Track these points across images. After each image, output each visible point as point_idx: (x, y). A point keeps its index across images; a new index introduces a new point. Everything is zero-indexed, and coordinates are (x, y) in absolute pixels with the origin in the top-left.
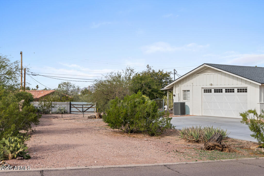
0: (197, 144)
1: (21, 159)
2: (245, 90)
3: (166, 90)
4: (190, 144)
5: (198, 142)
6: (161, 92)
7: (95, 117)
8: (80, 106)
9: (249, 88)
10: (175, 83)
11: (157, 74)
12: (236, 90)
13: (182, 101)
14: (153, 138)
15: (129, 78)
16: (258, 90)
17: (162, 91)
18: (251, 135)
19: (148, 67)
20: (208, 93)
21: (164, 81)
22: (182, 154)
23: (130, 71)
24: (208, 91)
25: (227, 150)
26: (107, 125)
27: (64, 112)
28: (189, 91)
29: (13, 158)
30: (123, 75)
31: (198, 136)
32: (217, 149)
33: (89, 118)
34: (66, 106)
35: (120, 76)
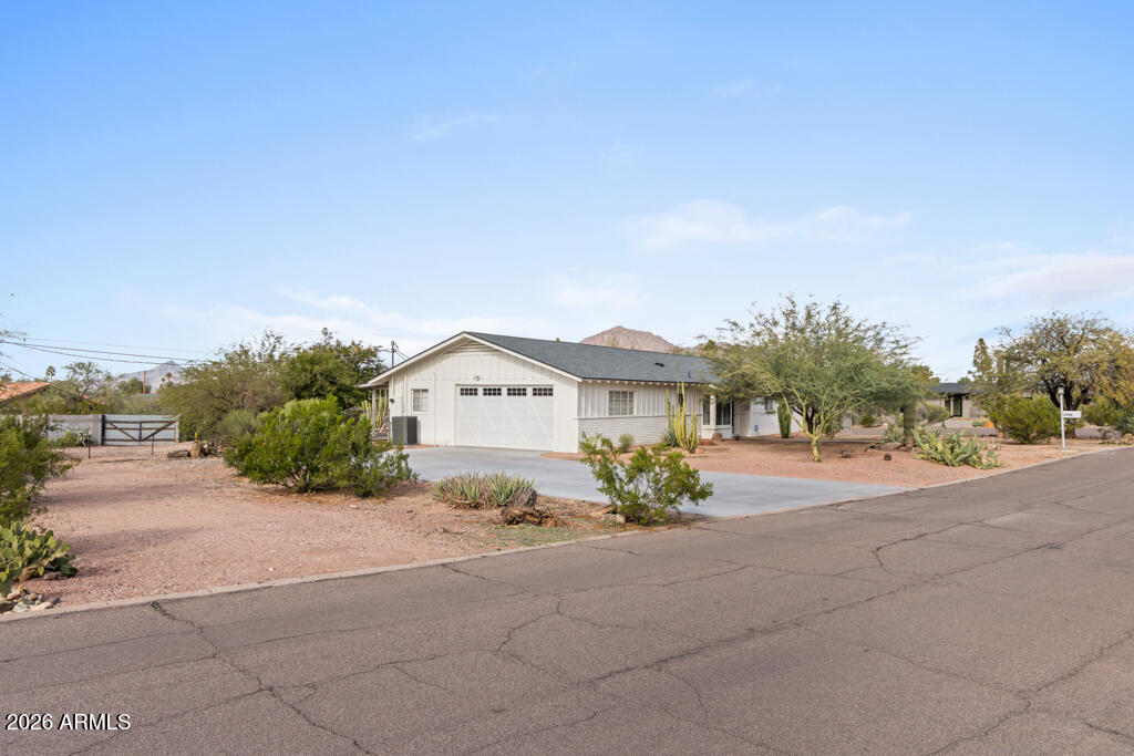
0: (475, 511)
1: (56, 578)
2: (548, 392)
3: (370, 388)
4: (459, 512)
5: (477, 506)
6: (360, 393)
7: (189, 455)
8: (132, 426)
9: (558, 387)
10: (394, 374)
11: (346, 351)
12: (530, 391)
13: (410, 413)
14: (369, 502)
15: (271, 356)
16: (575, 390)
17: (361, 390)
18: (598, 489)
19: (326, 334)
20: (469, 397)
21: (363, 366)
22: (459, 536)
23: (272, 340)
24: (469, 391)
25: (551, 522)
26: (235, 476)
27: (86, 441)
28: (426, 391)
29: (34, 576)
30: (255, 348)
31: (478, 495)
32: (529, 521)
33: (173, 456)
34: (90, 425)
35: (246, 352)
